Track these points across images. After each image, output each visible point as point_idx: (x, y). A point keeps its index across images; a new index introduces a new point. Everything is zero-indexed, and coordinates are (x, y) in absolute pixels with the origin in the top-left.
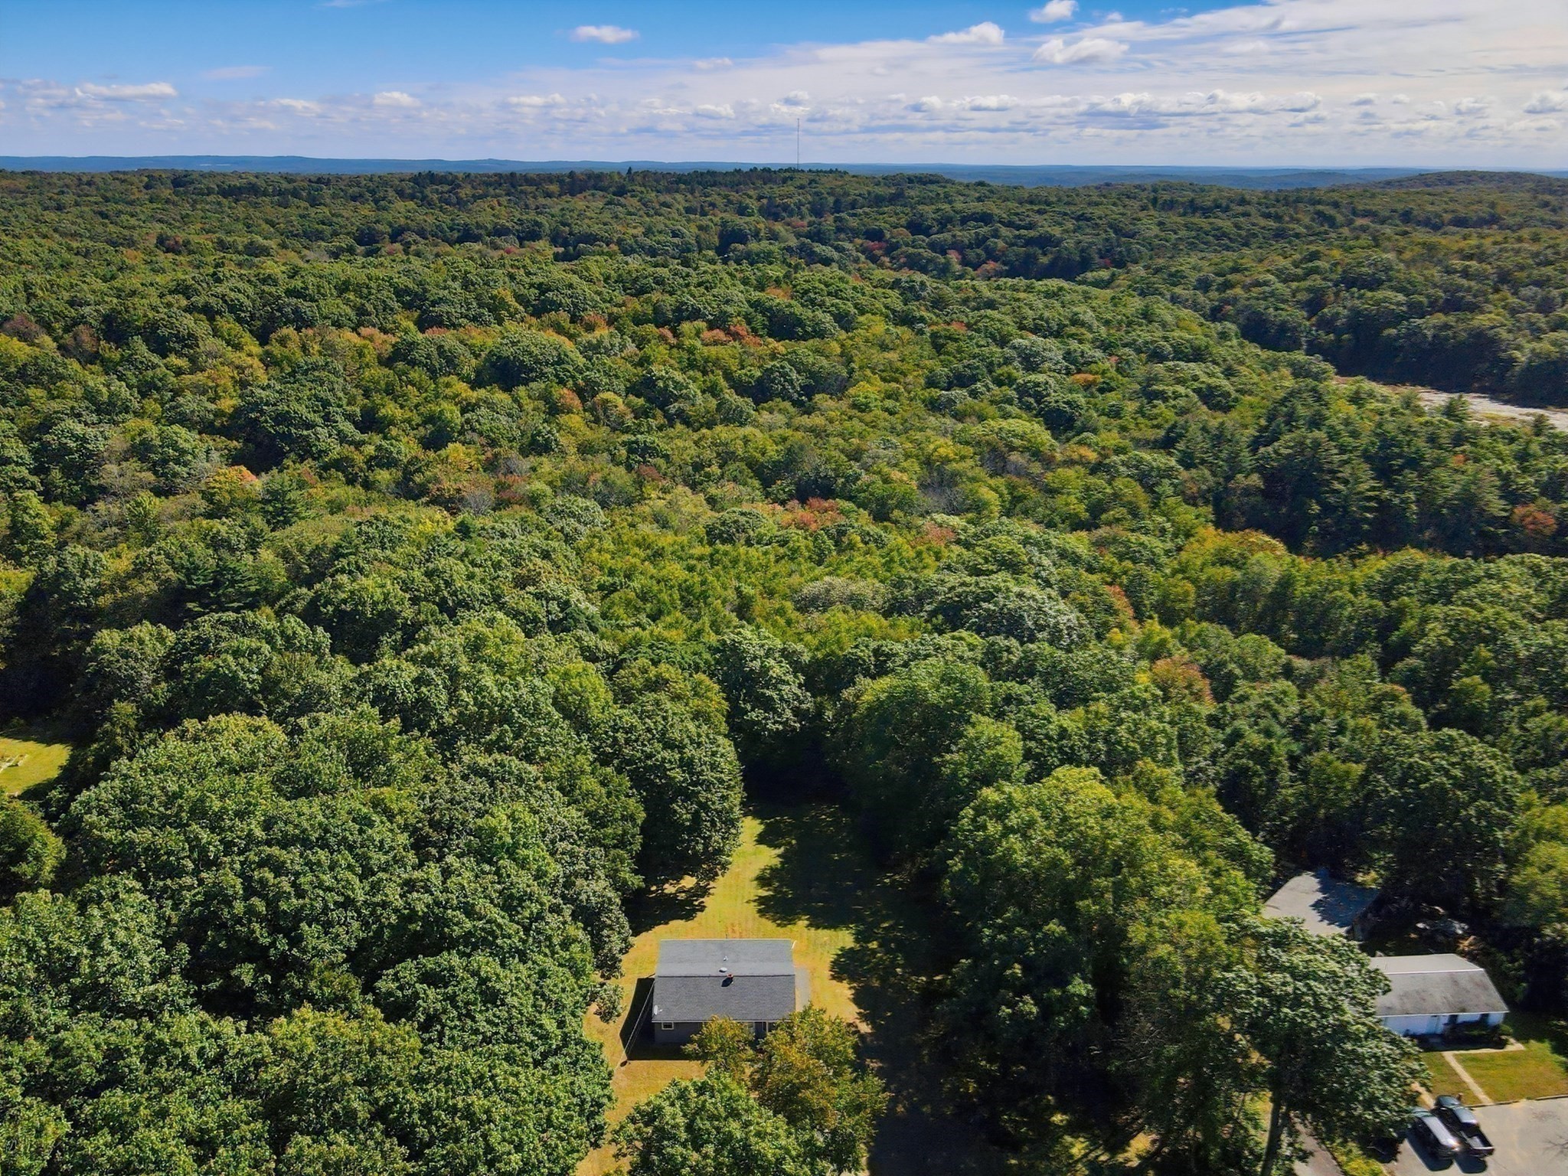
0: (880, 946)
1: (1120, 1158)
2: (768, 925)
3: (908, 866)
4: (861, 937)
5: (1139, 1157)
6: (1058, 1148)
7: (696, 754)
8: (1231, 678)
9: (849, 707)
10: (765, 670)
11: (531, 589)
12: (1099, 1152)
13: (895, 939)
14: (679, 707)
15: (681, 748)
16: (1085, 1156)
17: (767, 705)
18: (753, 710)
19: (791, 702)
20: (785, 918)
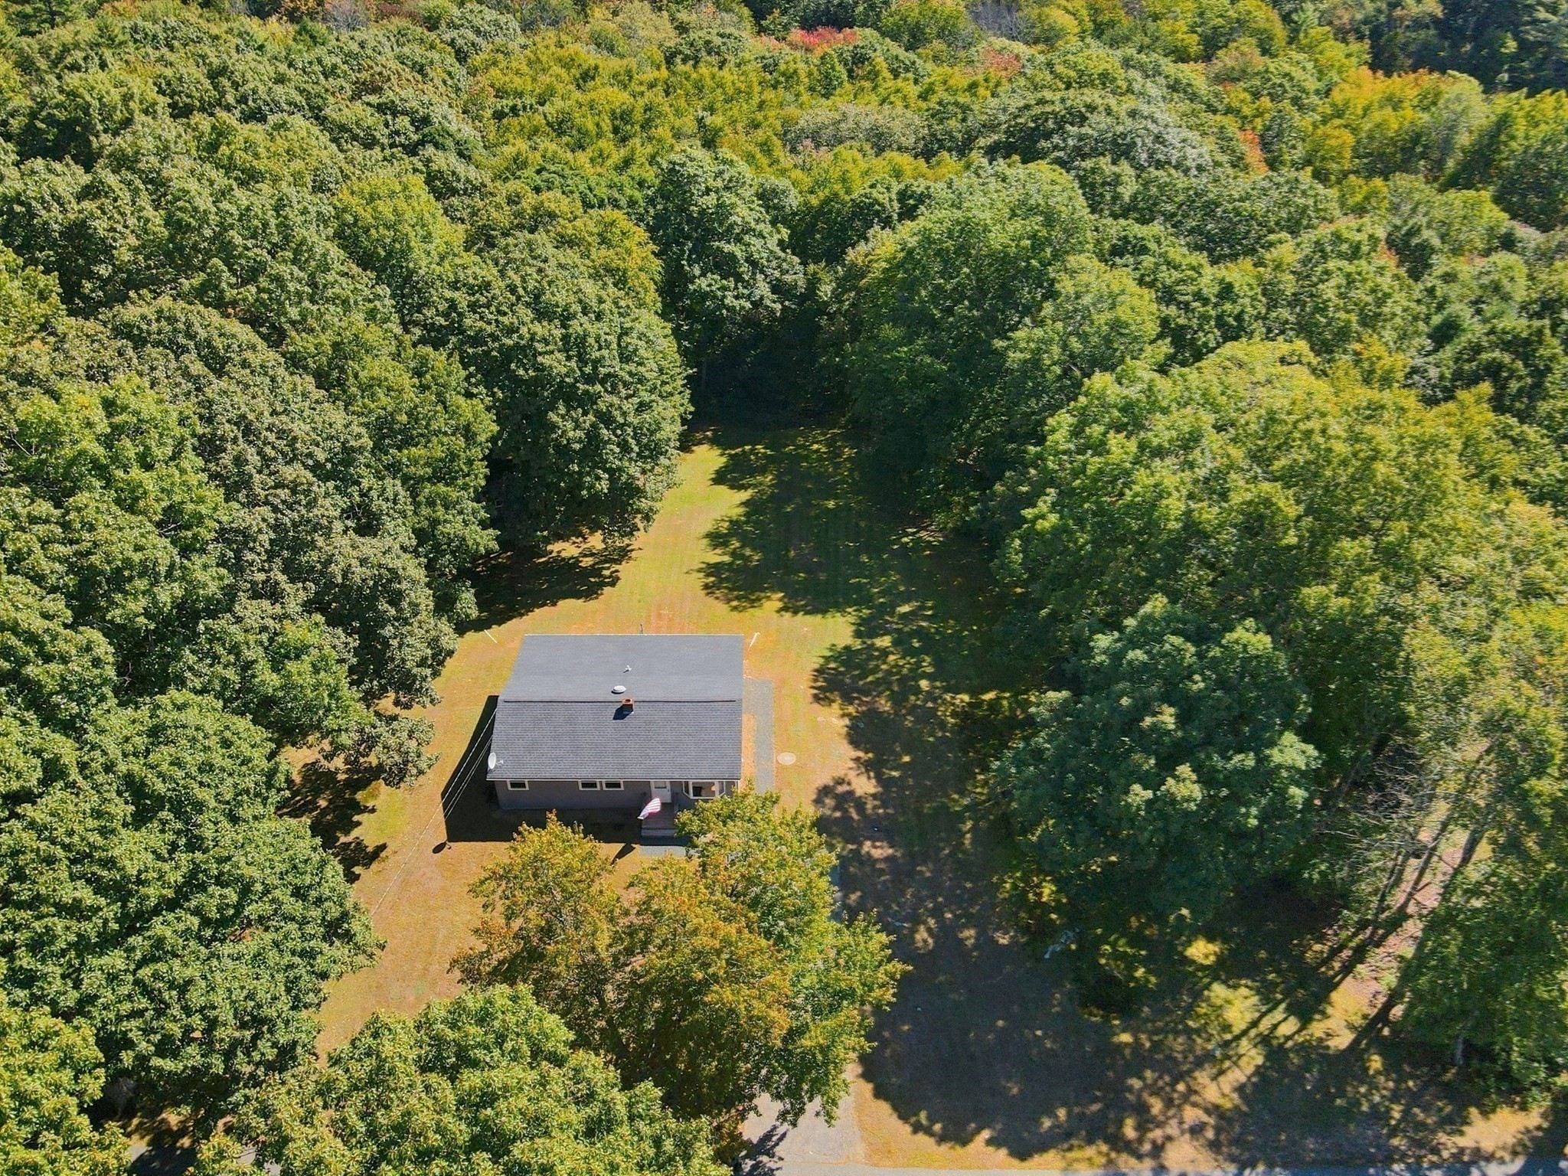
0: (895, 643)
1: (1317, 1029)
2: (719, 608)
3: (940, 517)
4: (866, 629)
5: (1351, 1027)
6: (1203, 1008)
7: (595, 329)
8: (1425, 250)
9: (855, 273)
10: (723, 211)
11: (373, 99)
12: (1278, 1014)
13: (919, 633)
14: (571, 256)
15: (566, 319)
16: (1254, 1024)
17: (725, 266)
18: (703, 275)
19: (769, 271)
20: (745, 598)
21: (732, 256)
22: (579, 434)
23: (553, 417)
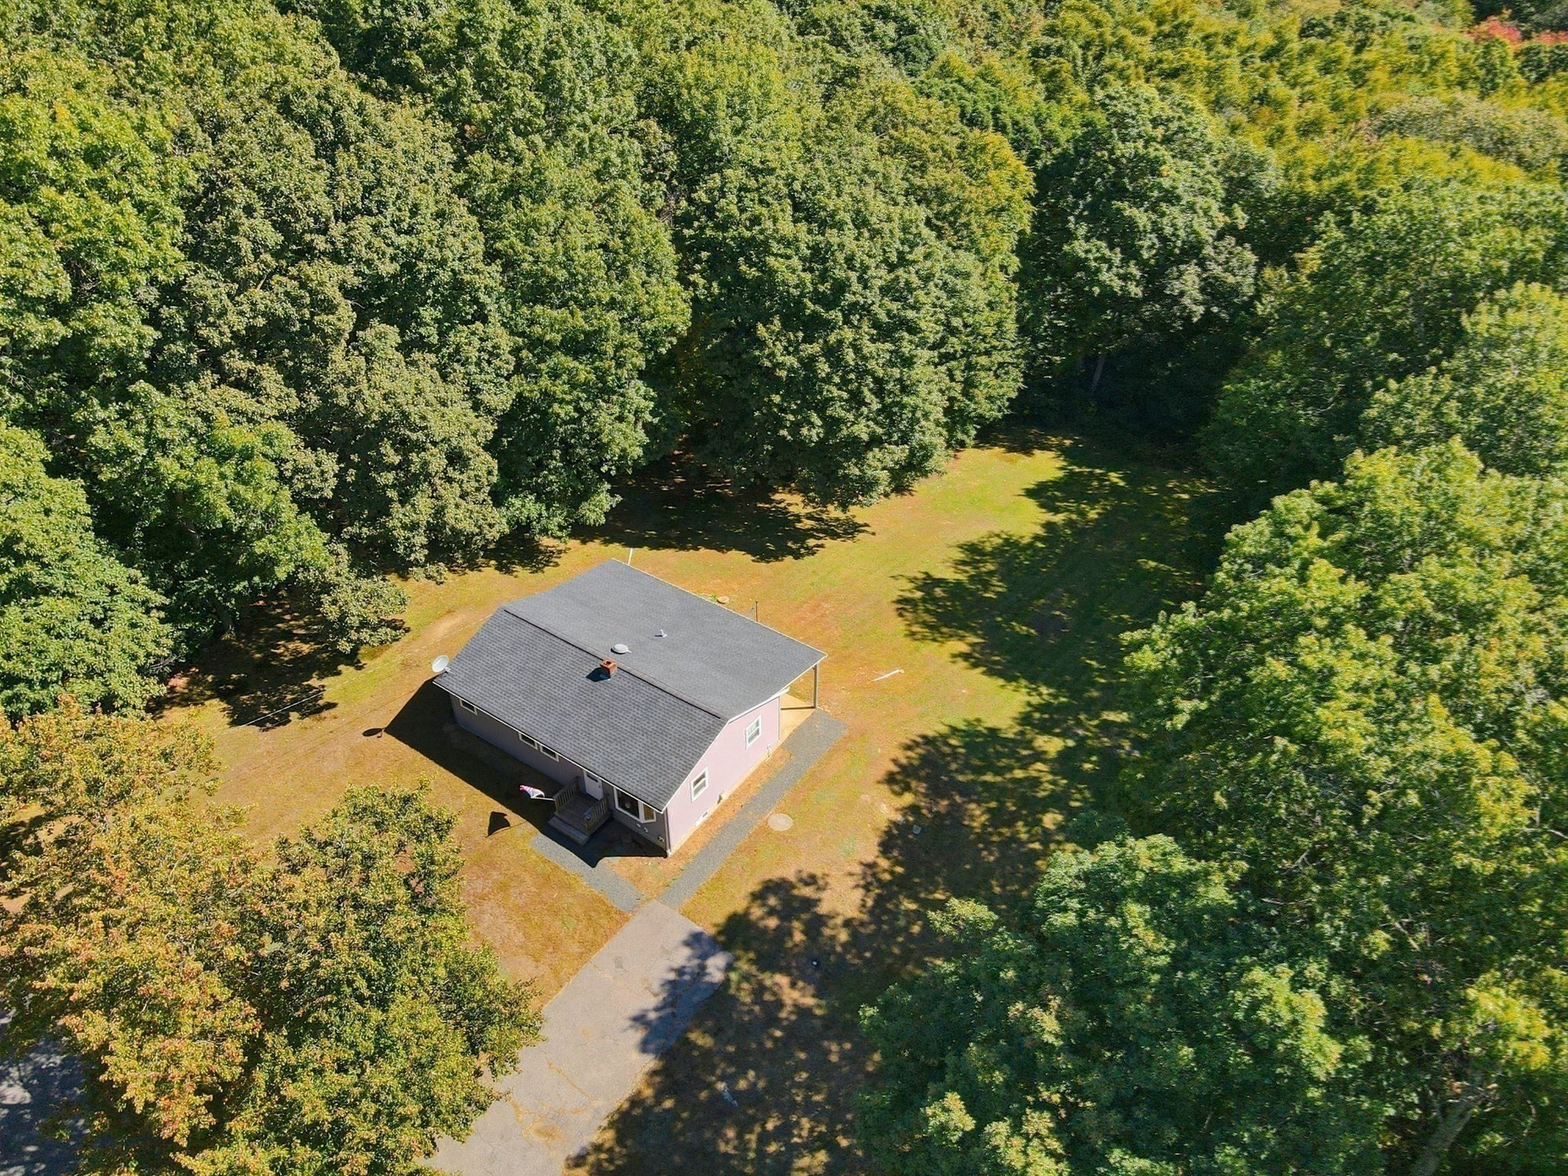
2: (888, 626)
4: (1041, 719)
19: (1212, 265)
20: (931, 627)
21: (1132, 223)
22: (791, 361)
23: (761, 330)
